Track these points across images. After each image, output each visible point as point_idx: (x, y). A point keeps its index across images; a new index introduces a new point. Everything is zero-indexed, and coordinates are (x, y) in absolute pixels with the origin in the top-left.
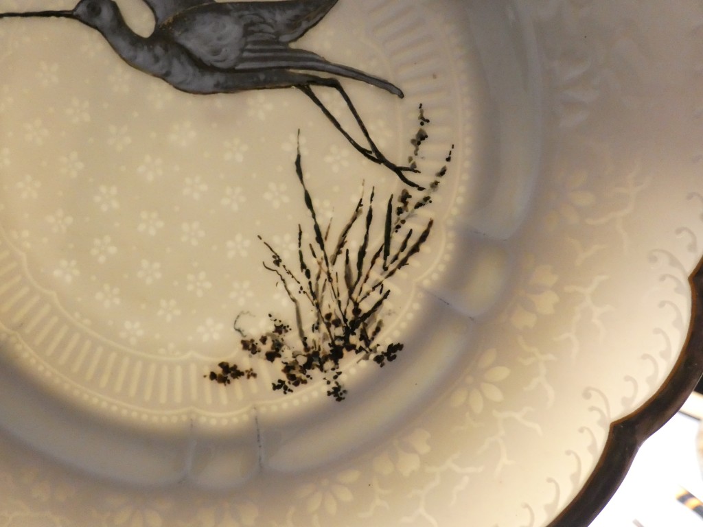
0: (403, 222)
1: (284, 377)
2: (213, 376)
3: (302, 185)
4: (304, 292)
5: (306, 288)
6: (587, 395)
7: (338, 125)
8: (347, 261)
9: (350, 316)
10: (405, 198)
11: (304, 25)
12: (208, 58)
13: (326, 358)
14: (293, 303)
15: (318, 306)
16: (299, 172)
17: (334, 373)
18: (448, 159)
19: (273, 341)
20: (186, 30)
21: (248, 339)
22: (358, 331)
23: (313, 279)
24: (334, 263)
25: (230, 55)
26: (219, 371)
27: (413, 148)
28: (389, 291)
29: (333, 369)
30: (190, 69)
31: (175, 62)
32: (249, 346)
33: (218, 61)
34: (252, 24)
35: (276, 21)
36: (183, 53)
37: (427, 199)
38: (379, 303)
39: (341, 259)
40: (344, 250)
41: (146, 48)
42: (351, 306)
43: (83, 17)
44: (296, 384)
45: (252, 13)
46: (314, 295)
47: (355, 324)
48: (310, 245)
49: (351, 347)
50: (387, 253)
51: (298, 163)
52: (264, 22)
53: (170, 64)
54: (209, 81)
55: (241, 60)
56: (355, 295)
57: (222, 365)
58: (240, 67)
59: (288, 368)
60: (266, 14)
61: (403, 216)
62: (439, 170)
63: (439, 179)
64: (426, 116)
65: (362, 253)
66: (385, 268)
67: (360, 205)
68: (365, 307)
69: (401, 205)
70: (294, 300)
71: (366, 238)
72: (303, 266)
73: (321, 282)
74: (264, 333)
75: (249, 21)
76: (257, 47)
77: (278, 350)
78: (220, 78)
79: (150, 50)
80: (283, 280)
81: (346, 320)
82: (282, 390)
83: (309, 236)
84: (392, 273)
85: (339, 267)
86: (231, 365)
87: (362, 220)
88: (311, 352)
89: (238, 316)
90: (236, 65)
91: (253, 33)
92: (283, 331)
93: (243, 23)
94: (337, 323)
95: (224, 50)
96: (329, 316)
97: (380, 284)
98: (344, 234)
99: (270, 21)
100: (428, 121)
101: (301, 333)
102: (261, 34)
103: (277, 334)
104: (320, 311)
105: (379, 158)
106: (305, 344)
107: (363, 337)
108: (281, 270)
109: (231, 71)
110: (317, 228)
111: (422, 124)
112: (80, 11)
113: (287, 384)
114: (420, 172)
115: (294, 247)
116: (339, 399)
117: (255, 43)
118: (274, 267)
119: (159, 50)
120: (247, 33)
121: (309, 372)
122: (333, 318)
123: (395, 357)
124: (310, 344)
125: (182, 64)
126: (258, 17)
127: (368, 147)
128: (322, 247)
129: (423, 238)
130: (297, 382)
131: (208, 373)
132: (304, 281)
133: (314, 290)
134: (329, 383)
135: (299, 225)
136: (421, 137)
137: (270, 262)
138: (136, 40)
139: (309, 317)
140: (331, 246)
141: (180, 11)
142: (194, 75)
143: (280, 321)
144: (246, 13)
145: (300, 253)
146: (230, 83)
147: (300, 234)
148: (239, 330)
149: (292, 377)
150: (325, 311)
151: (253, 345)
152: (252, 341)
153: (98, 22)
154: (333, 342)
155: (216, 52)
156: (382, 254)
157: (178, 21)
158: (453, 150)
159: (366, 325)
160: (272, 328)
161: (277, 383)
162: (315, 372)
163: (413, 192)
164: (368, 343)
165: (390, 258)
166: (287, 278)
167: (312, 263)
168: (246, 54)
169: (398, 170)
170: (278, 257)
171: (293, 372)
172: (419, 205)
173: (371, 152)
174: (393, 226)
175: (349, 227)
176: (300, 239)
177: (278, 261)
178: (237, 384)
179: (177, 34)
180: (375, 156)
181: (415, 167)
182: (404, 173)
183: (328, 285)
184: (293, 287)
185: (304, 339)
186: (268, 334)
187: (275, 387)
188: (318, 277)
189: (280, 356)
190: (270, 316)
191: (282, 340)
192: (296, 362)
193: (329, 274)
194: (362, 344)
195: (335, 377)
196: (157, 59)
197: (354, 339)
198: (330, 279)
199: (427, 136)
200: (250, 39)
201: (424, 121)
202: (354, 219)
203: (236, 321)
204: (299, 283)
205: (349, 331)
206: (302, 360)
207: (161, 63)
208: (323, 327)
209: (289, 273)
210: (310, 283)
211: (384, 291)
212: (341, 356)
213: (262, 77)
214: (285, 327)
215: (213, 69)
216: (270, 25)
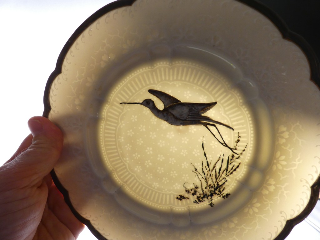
0: (232, 162)
3: (203, 151)
4: (203, 179)
5: (204, 177)
6: (281, 213)
7: (214, 136)
8: (216, 171)
9: (216, 186)
10: (233, 156)
12: (179, 117)
13: (209, 196)
15: (207, 182)
16: (203, 147)
17: (211, 200)
18: (246, 147)
20: (173, 109)
22: (218, 190)
23: (206, 175)
24: (212, 172)
25: (185, 116)
26: (179, 197)
27: (236, 144)
28: (227, 180)
29: (211, 199)
30: (173, 119)
31: (169, 117)
32: (187, 191)
33: (181, 118)
36: (172, 115)
37: (239, 157)
38: (224, 183)
39: (214, 171)
40: (215, 168)
41: (161, 113)
42: (216, 183)
43: (145, 105)
44: (200, 202)
45: (192, 106)
46: (206, 180)
47: (217, 188)
48: (205, 166)
49: (216, 194)
50: (227, 170)
51: (203, 145)
52: (195, 108)
54: (179, 122)
56: (217, 180)
57: (180, 195)
58: (187, 120)
59: (198, 198)
60: (196, 107)
61: (232, 161)
62: (243, 150)
63: (243, 152)
64: (240, 136)
65: (220, 170)
66: (226, 174)
67: (220, 157)
68: (220, 183)
69: (232, 158)
70: (200, 180)
71: (221, 166)
72: (203, 172)
73: (208, 176)
74: (192, 188)
75: (191, 108)
76: (193, 115)
77: (195, 193)
78: (181, 121)
80: (197, 175)
81: (215, 187)
82: (196, 203)
83: (205, 164)
84: (228, 176)
86: (182, 196)
87: (220, 161)
88: (205, 194)
89: (185, 183)
90: (186, 119)
91: (191, 111)
92: (197, 188)
93: (189, 108)
94: (212, 187)
95: (183, 115)
96: (210, 185)
97: (225, 178)
98: (215, 165)
100: (240, 137)
101: (202, 189)
102: (194, 112)
103: (195, 189)
104: (207, 184)
105: (226, 146)
106: (203, 192)
107: (219, 191)
108: (197, 172)
109: (185, 120)
110: (207, 162)
112: (144, 103)
113: (197, 201)
114: (237, 150)
115: (201, 166)
116: (212, 206)
117: (192, 114)
118: (195, 171)
119: (165, 114)
120: (189, 111)
121: (204, 199)
122: (211, 186)
123: (228, 197)
124: (204, 192)
127: (223, 143)
128: (209, 167)
129: (238, 167)
130: (200, 201)
131: (176, 197)
132: (203, 176)
133: (206, 178)
134: (209, 202)
135: (203, 161)
136: (238, 141)
137: (194, 170)
138: (159, 111)
139: (204, 185)
140: (211, 167)
141: (171, 104)
143: (196, 186)
144: (190, 106)
145: (202, 168)
147: (203, 163)
148: (185, 187)
149: (199, 200)
150: (209, 184)
151: (189, 191)
152: (188, 190)
153: (149, 106)
154: (211, 192)
155: (181, 115)
156: (226, 170)
157: (170, 107)
158: (247, 145)
159: (220, 188)
160: (194, 187)
161: (195, 201)
162: (206, 199)
163: (235, 155)
164: (221, 193)
165: (228, 172)
166: (199, 174)
167: (206, 171)
169: (231, 149)
171: (199, 199)
172: (237, 158)
174: (229, 163)
175: (217, 163)
176: (202, 165)
177: (196, 170)
178: (184, 200)
179: (170, 110)
181: (236, 148)
182: (233, 150)
183: (210, 177)
184: (200, 177)
185: (203, 191)
186: (193, 189)
187: (194, 202)
188: (207, 175)
189: (196, 194)
190: (193, 184)
191: (197, 190)
192: (200, 196)
193: (210, 175)
194: (219, 193)
195: (211, 201)
196: (164, 116)
197: (217, 192)
199: (240, 141)
201: (239, 137)
202: (218, 161)
203: (184, 185)
205: (215, 189)
206: (202, 196)
207: (166, 117)
208: (208, 188)
209: (199, 173)
210: (205, 176)
211: (226, 180)
212: (213, 195)
215: (180, 120)
216: (196, 109)
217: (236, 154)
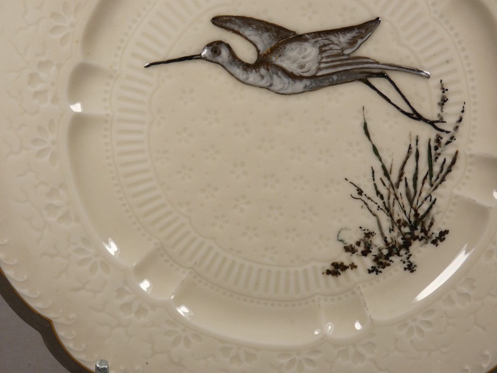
0: (439, 154)
1: (374, 264)
2: (328, 272)
3: (370, 142)
4: (381, 209)
5: (382, 206)
7: (389, 100)
8: (407, 185)
9: (412, 219)
10: (438, 140)
11: (360, 41)
12: (297, 71)
13: (401, 247)
14: (375, 217)
15: (391, 216)
16: (367, 133)
17: (406, 256)
18: (463, 111)
19: (365, 243)
20: (280, 56)
21: (348, 245)
22: (419, 227)
23: (386, 200)
24: (398, 188)
25: (311, 67)
26: (332, 268)
27: (439, 108)
28: (436, 199)
29: (406, 254)
30: (286, 80)
31: (275, 77)
32: (349, 249)
33: (304, 72)
34: (325, 45)
35: (340, 42)
36: (279, 70)
37: (452, 138)
38: (430, 208)
40: (403, 178)
41: (254, 71)
42: (413, 212)
43: (209, 58)
44: (384, 267)
45: (324, 38)
46: (388, 210)
47: (416, 223)
48: (381, 179)
49: (415, 238)
50: (431, 176)
51: (365, 127)
52: (333, 43)
53: (272, 78)
54: (299, 86)
55: (319, 69)
56: (414, 205)
57: (333, 264)
58: (320, 74)
59: (376, 259)
60: (333, 38)
61: (438, 151)
62: (458, 119)
63: (458, 124)
64: (445, 87)
65: (415, 178)
66: (432, 185)
67: (410, 148)
68: (421, 212)
69: (436, 144)
70: (375, 215)
71: (417, 169)
72: (378, 193)
73: (391, 201)
74: (358, 240)
75: (322, 44)
76: (329, 60)
77: (369, 248)
78: (307, 82)
79: (256, 72)
80: (366, 204)
81: (410, 222)
82: (375, 272)
83: (379, 174)
84: (436, 188)
85: (402, 189)
86: (339, 263)
87: (413, 157)
88: (390, 245)
89: (339, 232)
90: (316, 73)
91: (326, 51)
92: (371, 235)
93: (318, 46)
94: (405, 224)
95: (307, 65)
96: (399, 221)
97: (430, 195)
98: (402, 169)
99: (336, 42)
100: (447, 90)
101: (382, 234)
102: (331, 51)
103: (367, 239)
104: (392, 219)
105: (419, 118)
106: (386, 241)
107: (423, 230)
108: (363, 197)
109: (314, 77)
110: (383, 167)
111: (443, 92)
112: (206, 54)
113: (377, 268)
114: (446, 122)
115: (370, 182)
116: (412, 271)
117: (328, 57)
118: (358, 196)
119: (263, 71)
120: (321, 52)
121: (391, 258)
122: (402, 222)
123: (444, 239)
124: (389, 240)
125: (280, 77)
126: (328, 41)
127: (411, 112)
128: (389, 179)
129: (454, 162)
130: (384, 266)
131: (325, 271)
132: (380, 202)
133: (387, 206)
134: (404, 262)
135: (372, 167)
136: (444, 101)
137: (356, 194)
138: (247, 67)
139: (386, 223)
140: (394, 177)
141: (274, 43)
142: (289, 83)
143: (368, 230)
144: (320, 39)
146: (314, 85)
147: (373, 172)
148: (341, 241)
149: (380, 264)
150: (396, 218)
151: (352, 248)
152: (351, 245)
153: (219, 59)
154: (404, 236)
155: (302, 67)
156: (428, 177)
157: (274, 50)
158: (465, 105)
159: (423, 222)
160: (363, 236)
161: (371, 269)
162: (395, 259)
163: (442, 134)
164: (426, 233)
165: (434, 178)
166: (369, 202)
167: (384, 191)
168: (322, 65)
169: (432, 123)
170: (361, 189)
171: (380, 260)
172: (448, 143)
173: (413, 114)
174: (433, 158)
175: (405, 163)
176: (373, 176)
178: (345, 274)
179: (274, 59)
180: (416, 116)
181: (443, 119)
183: (396, 203)
184: (374, 208)
185: (385, 239)
186: (361, 240)
187: (370, 272)
188: (389, 198)
189: (371, 252)
190: (361, 228)
191: (371, 241)
192: (382, 253)
193: (395, 195)
194: (423, 234)
195: (408, 258)
196: (262, 77)
197: (417, 233)
198: (397, 198)
199: (447, 100)
200: (324, 55)
201: (444, 90)
202: (407, 158)
203: (338, 235)
204: (376, 204)
205: (413, 228)
206: (385, 252)
207: (265, 80)
208: (396, 229)
209: (369, 198)
210: (384, 203)
211: (433, 200)
212: (410, 244)
213: (335, 78)
214: (371, 233)
215: (301, 78)
216: (336, 44)
217: (444, 133)
